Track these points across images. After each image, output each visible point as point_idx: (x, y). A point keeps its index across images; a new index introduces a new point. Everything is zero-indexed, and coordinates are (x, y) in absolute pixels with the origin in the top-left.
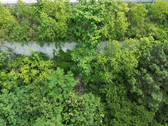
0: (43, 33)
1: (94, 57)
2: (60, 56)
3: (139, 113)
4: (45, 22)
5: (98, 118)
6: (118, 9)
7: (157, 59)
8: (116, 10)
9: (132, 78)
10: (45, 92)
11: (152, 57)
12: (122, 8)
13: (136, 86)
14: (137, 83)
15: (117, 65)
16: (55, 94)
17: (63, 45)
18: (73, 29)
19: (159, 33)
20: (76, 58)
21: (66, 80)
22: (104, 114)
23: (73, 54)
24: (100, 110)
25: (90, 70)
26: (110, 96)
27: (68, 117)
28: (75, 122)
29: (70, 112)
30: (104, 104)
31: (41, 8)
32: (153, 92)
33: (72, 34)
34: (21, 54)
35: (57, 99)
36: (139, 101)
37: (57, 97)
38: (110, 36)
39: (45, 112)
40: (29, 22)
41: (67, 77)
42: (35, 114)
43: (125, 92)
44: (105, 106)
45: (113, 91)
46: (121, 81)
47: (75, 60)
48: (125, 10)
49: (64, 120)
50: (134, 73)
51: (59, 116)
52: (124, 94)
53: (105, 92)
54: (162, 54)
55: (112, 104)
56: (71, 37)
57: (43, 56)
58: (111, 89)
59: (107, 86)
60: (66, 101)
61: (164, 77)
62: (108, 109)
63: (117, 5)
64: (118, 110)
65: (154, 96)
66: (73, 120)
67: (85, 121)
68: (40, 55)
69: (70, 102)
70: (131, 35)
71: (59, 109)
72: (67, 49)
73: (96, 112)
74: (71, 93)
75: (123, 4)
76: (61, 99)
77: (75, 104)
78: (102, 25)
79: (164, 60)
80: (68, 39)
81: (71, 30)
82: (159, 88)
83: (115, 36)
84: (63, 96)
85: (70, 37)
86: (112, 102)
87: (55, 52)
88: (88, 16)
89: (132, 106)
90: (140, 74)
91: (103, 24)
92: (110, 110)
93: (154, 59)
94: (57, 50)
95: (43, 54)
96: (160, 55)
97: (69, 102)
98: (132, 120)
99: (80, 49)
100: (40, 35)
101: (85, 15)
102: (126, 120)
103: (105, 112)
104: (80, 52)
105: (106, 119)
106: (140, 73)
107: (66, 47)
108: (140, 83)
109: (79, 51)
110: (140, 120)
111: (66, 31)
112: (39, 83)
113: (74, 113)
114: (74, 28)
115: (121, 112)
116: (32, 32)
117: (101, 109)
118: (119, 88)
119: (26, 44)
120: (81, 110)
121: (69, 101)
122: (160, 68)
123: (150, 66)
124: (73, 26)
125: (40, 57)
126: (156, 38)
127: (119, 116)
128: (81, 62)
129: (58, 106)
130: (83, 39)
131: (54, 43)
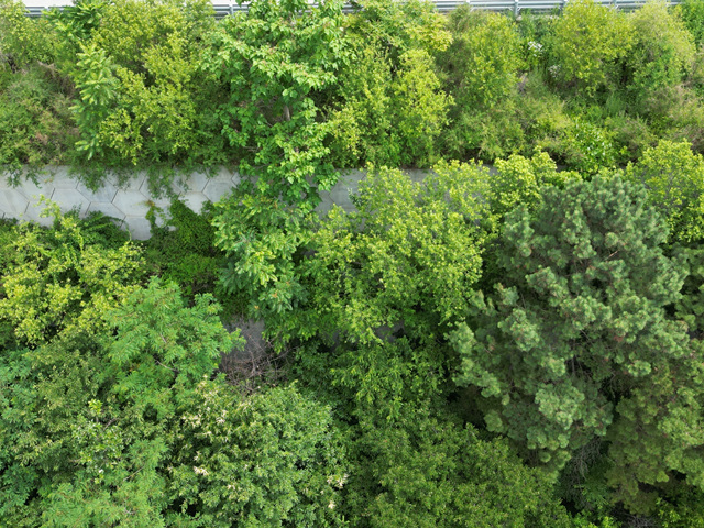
0: (91, 131)
1: (308, 236)
2: (177, 231)
3: (484, 473)
4: (97, 87)
5: (319, 492)
6: (405, 37)
7: (557, 248)
8: (396, 42)
9: (460, 325)
10: (101, 377)
11: (538, 239)
12: (422, 33)
13: (477, 359)
14: (480, 347)
15: (393, 272)
16: (140, 387)
17: (186, 185)
18: (219, 119)
19: (578, 139)
20: (233, 237)
21: (190, 328)
22: (346, 476)
23: (218, 223)
24: (331, 457)
25: (293, 289)
26: (370, 400)
27: (190, 482)
28: (219, 507)
29: (198, 465)
30: (348, 431)
31: (88, 27)
32: (543, 385)
33: (212, 136)
35: (149, 407)
36: (488, 422)
37: (149, 399)
38: (371, 151)
39: (90, 460)
40: (41, 86)
41: (193, 316)
42: (56, 468)
43: (434, 383)
44: (354, 439)
45: (387, 379)
46: (423, 336)
47: (226, 248)
48: (435, 43)
49: (173, 498)
50: (470, 305)
51: (149, 481)
52: (431, 392)
53: (352, 383)
54: (573, 227)
55: (379, 433)
56: (212, 149)
57: (100, 227)
58: (377, 368)
59: (361, 358)
60: (184, 418)
61: (578, 324)
62: (364, 455)
63: (402, 21)
64: (398, 458)
65: (546, 402)
66: (210, 499)
67: (261, 501)
68: (86, 224)
69: (198, 423)
70: (461, 147)
71: (151, 450)
72: (205, 200)
73: (315, 463)
74: (204, 383)
75: (425, 16)
76: (165, 410)
77: (217, 431)
78: (337, 104)
79: (581, 252)
80: (200, 160)
81: (209, 119)
82: (564, 367)
83: (395, 148)
84: (174, 395)
85: (205, 151)
86: (380, 423)
87: (156, 212)
88: (269, 62)
89: (461, 443)
90: (490, 311)
91: (341, 99)
92: (370, 459)
93: (549, 246)
94: (164, 203)
95: (107, 219)
96: (568, 230)
97: (195, 421)
98: (457, 500)
99: (247, 201)
100: (82, 139)
101: (256, 57)
102: (428, 499)
103: (352, 467)
104: (250, 211)
105: (354, 494)
106: (491, 304)
107: (202, 191)
108: (491, 349)
109: (246, 211)
110: (488, 503)
111: (185, 123)
112: (77, 339)
113: (215, 467)
114: (223, 112)
115: (411, 468)
116: (51, 125)
117: (333, 451)
118: (411, 365)
119: (28, 176)
120: (246, 458)
121: (196, 418)
122: (569, 285)
123: (527, 277)
124: (221, 106)
125: (90, 232)
126: (568, 161)
127: (401, 485)
128: (252, 254)
129: (152, 437)
130: (257, 160)
131: (143, 177)
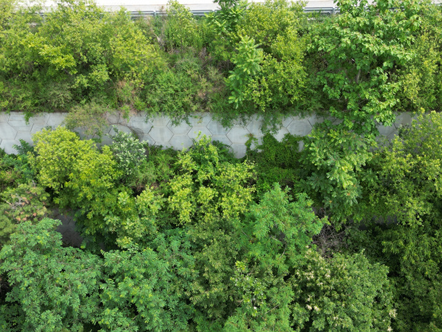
1: (370, 155)
5: (381, 321)
8: (438, 30)
16: (264, 253)
18: (320, 81)
21: (296, 216)
22: (395, 310)
23: (314, 148)
24: (386, 298)
25: (358, 190)
26: (413, 261)
27: (304, 315)
30: (393, 282)
33: (315, 92)
34: (161, 146)
39: (248, 301)
42: (212, 305)
44: (396, 287)
45: (421, 248)
53: (397, 251)
55: (418, 283)
59: (404, 234)
66: (319, 325)
69: (312, 277)
71: (284, 295)
72: (286, 133)
76: (283, 269)
77: (325, 282)
81: (314, 81)
84: (288, 259)
85: (308, 102)
87: (253, 141)
91: (402, 68)
92: (410, 299)
97: (309, 276)
100: (232, 95)
112: (220, 223)
113: (322, 305)
114: (321, 77)
116: (207, 87)
119: (184, 119)
120: (341, 299)
121: (309, 274)
128: (339, 167)
129: (278, 286)
130: (349, 107)
